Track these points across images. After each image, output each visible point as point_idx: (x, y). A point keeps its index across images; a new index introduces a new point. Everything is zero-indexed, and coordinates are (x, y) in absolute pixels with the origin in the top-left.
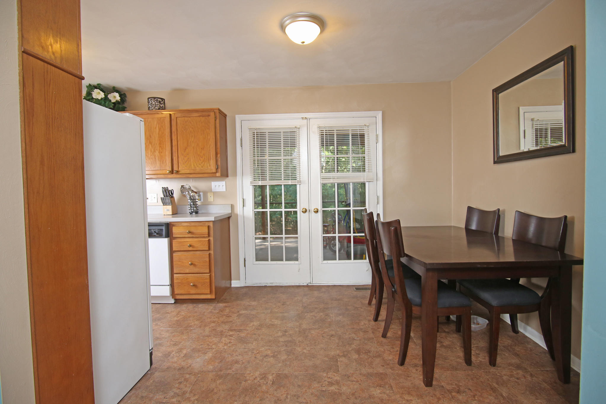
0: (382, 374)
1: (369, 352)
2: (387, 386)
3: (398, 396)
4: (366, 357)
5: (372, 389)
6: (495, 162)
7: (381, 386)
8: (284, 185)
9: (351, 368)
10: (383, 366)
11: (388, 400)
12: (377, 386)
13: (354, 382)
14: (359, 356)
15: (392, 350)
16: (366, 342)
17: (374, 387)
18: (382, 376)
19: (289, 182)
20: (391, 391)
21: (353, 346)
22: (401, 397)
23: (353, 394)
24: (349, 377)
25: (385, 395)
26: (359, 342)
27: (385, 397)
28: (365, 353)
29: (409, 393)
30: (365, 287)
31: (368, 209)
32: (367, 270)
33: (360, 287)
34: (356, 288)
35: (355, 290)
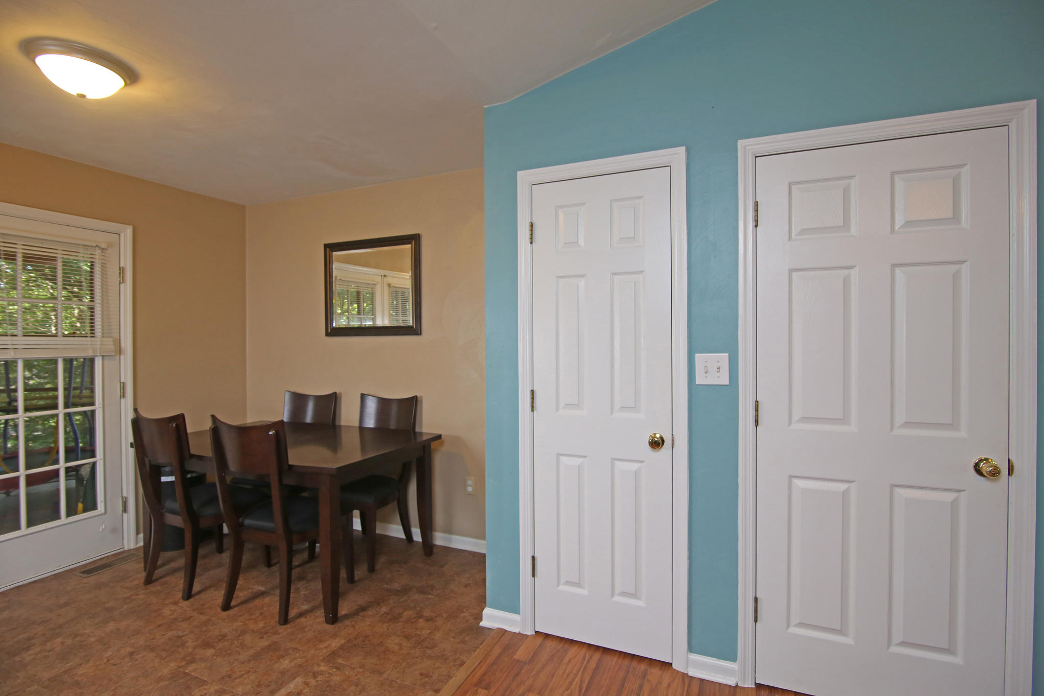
0: (269, 646)
1: (224, 636)
2: (291, 652)
3: (312, 651)
4: (226, 644)
5: (277, 666)
6: (327, 334)
7: (284, 657)
9: (220, 666)
10: (262, 638)
11: (306, 661)
12: (279, 659)
13: (245, 676)
14: (214, 648)
15: (253, 617)
16: (204, 629)
17: (277, 662)
18: (273, 648)
20: (301, 653)
21: (190, 644)
22: (316, 649)
23: (259, 685)
24: (230, 676)
25: (299, 659)
26: (193, 635)
27: (299, 661)
28: (220, 640)
29: (321, 641)
30: (100, 563)
31: (101, 410)
32: (103, 529)
33: (88, 568)
34: (84, 572)
35: (85, 575)
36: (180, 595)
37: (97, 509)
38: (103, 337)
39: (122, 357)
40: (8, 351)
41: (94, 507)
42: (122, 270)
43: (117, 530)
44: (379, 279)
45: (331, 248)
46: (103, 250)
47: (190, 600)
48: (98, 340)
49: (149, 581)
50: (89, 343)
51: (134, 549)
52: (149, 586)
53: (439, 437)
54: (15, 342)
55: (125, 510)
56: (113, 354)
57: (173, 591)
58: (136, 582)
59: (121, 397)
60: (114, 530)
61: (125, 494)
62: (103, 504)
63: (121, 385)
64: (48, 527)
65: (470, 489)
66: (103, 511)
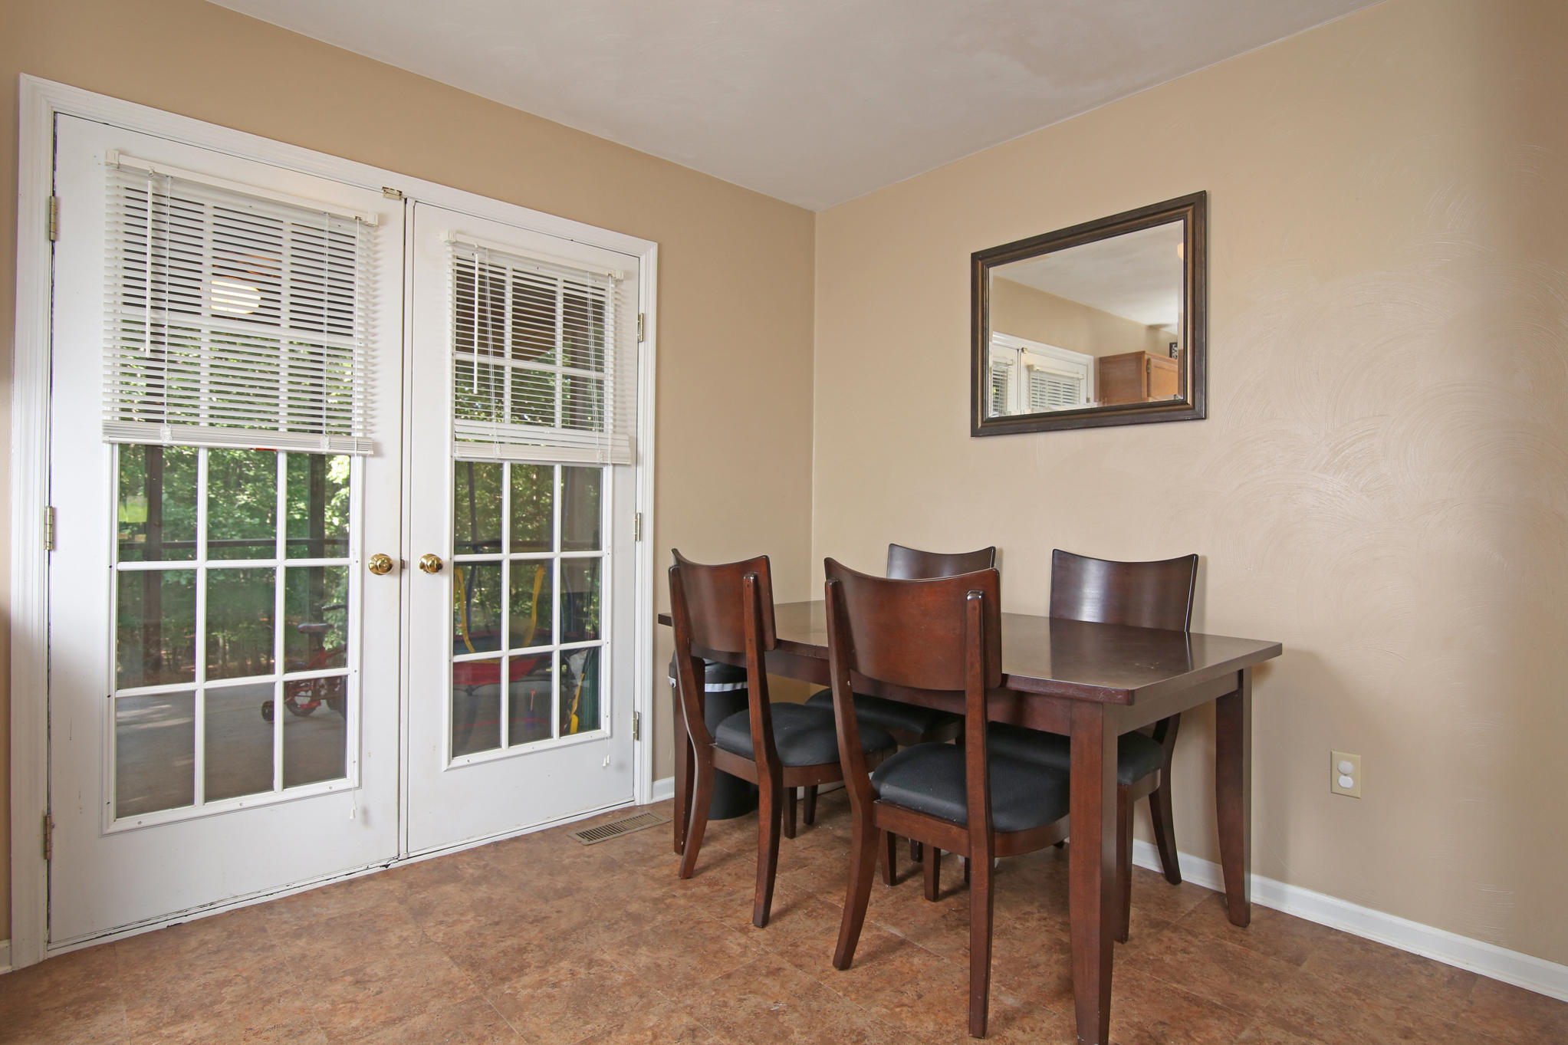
6: (975, 433)
8: (290, 454)
19: (318, 444)
30: (603, 823)
31: (609, 558)
32: (607, 764)
33: (588, 828)
34: (583, 835)
35: (585, 841)
36: (748, 913)
37: (600, 728)
38: (614, 432)
39: (639, 469)
40: (494, 445)
41: (595, 724)
42: (641, 318)
43: (624, 767)
44: (1012, 355)
45: (983, 261)
46: (618, 282)
47: (767, 928)
48: (610, 437)
49: (688, 872)
50: (597, 441)
51: (647, 805)
52: (690, 883)
53: (1277, 650)
54: (501, 433)
55: (638, 736)
56: (628, 463)
57: (731, 900)
58: (666, 871)
59: (636, 540)
60: (621, 767)
61: (638, 709)
62: (608, 719)
63: (636, 518)
64: (536, 749)
65: (1346, 782)
66: (608, 733)
